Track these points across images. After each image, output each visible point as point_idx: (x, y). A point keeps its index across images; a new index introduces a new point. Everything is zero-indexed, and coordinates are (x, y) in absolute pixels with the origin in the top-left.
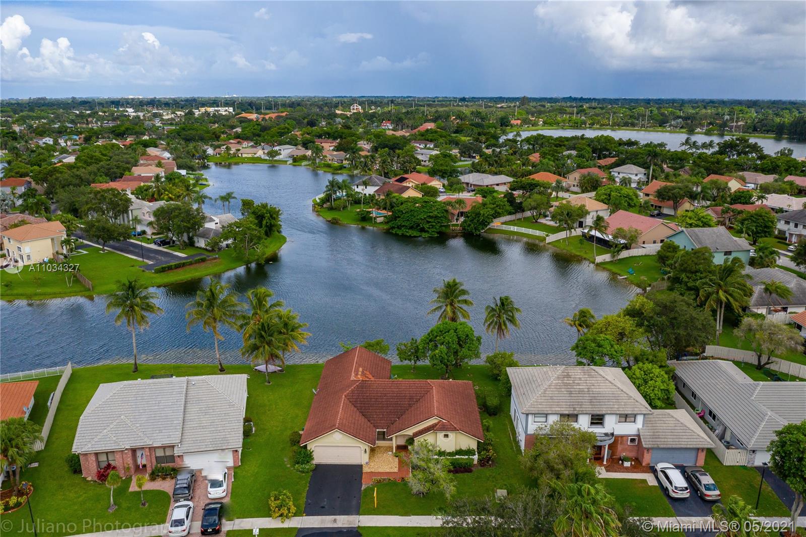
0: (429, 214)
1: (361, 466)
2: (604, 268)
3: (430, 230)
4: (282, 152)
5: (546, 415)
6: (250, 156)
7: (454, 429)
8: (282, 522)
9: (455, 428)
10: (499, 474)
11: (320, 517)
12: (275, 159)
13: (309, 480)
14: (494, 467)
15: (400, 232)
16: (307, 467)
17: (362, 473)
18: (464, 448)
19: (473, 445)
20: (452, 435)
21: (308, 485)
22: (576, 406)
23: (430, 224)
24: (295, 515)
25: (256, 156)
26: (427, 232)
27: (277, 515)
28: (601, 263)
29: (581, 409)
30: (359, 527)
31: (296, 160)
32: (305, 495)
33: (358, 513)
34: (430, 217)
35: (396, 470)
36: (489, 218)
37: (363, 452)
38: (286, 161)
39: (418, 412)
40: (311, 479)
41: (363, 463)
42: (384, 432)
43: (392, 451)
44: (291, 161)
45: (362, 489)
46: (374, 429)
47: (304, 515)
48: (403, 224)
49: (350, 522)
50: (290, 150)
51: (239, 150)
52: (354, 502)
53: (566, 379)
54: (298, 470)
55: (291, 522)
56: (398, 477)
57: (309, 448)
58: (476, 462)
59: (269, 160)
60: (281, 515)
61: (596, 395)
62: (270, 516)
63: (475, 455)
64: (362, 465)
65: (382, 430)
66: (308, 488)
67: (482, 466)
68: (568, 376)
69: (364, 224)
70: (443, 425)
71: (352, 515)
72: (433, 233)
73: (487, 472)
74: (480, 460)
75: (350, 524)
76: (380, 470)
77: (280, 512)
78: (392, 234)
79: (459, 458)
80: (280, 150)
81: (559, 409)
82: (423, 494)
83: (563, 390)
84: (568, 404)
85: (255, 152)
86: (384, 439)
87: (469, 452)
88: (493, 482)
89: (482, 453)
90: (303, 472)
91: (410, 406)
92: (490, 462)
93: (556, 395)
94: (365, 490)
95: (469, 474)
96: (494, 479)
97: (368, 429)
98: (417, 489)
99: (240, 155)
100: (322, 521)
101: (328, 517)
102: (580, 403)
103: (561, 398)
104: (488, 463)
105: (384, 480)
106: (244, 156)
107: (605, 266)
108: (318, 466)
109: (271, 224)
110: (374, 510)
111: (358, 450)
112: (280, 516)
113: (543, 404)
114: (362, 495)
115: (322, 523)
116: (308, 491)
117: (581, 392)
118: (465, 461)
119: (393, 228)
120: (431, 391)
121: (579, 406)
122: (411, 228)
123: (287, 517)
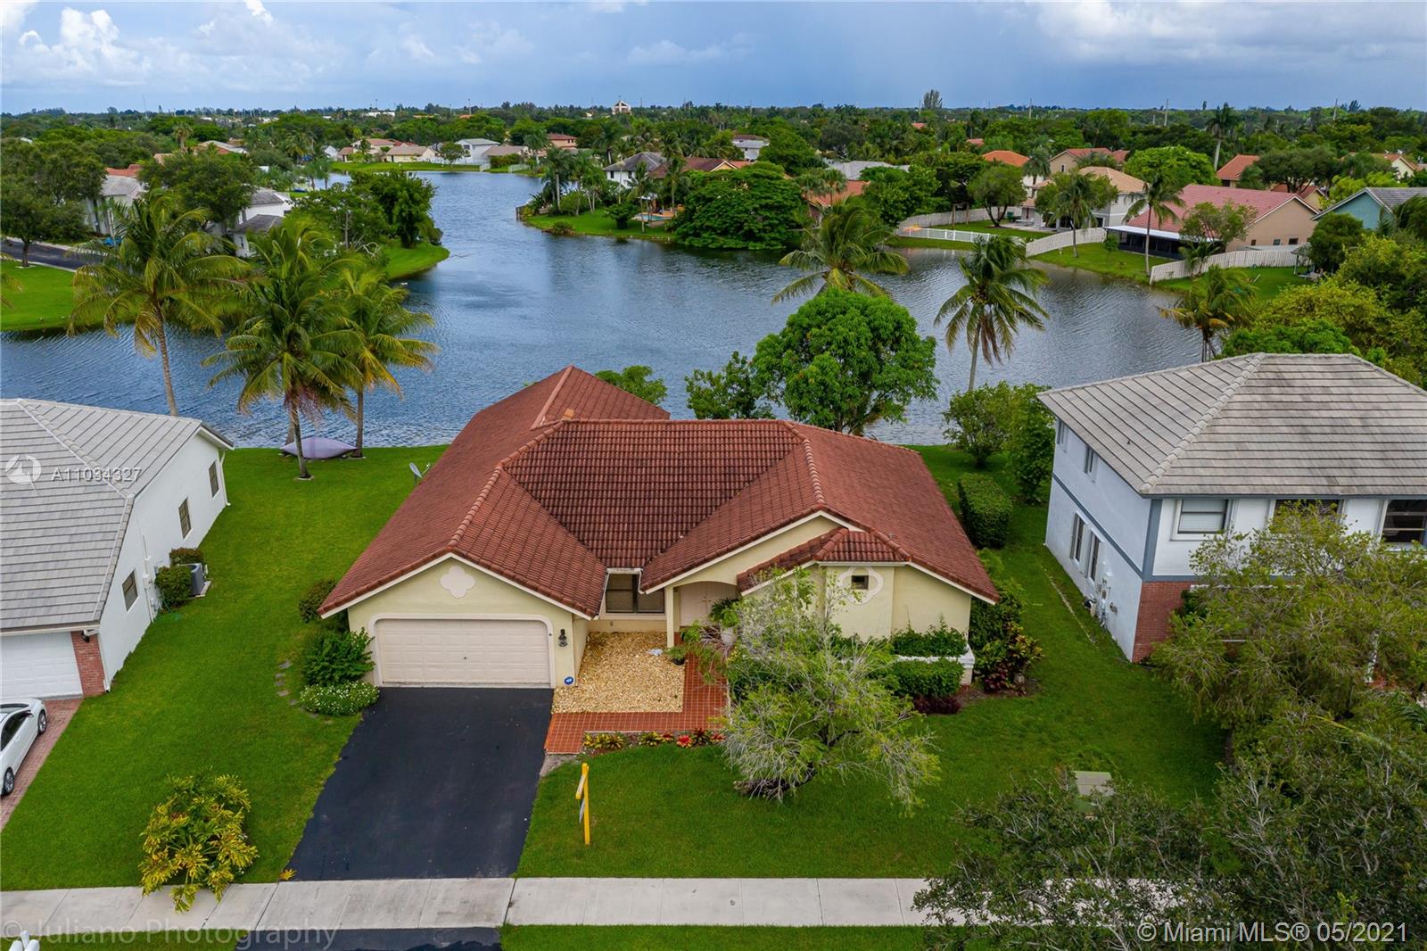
0: (764, 202)
1: (546, 695)
2: (1172, 290)
3: (766, 236)
4: (471, 151)
5: (1225, 503)
6: (409, 160)
7: (890, 556)
8: (181, 906)
9: (895, 550)
10: (1060, 718)
11: (349, 886)
12: (457, 162)
13: (345, 740)
14: (1036, 695)
15: (697, 243)
16: (342, 693)
17: (549, 717)
18: (922, 629)
19: (956, 617)
20: (881, 580)
21: (337, 758)
22: (1336, 472)
23: (766, 222)
24: (243, 876)
25: (419, 160)
26: (761, 240)
27: (161, 876)
28: (1163, 282)
29: (1356, 481)
30: (507, 928)
31: (497, 164)
32: (313, 794)
33: (512, 867)
34: (766, 207)
35: (675, 706)
36: (896, 208)
37: (554, 640)
38: (478, 167)
39: (756, 508)
40: (351, 739)
41: (556, 682)
42: (635, 577)
43: (664, 647)
44: (487, 166)
45: (543, 772)
46: (599, 566)
47: (289, 874)
48: (708, 223)
49: (471, 909)
50: (486, 149)
51: (387, 150)
52: (504, 823)
53: (1274, 390)
54: (309, 707)
55: (222, 907)
56: (682, 730)
57: (355, 627)
58: (966, 679)
59: (445, 165)
60: (179, 877)
61: (1398, 438)
62: (134, 879)
63: (962, 652)
64: (551, 691)
65: (629, 571)
66: (332, 770)
67: (988, 691)
68: (1282, 382)
69: (623, 234)
70: (849, 540)
71: (486, 876)
72: (773, 242)
73: (1012, 710)
74: (981, 672)
75: (470, 916)
76: (617, 707)
77: (174, 867)
78: (683, 247)
79: (908, 664)
80: (468, 147)
81: (1276, 481)
82: (786, 787)
83: (1274, 422)
84: (1305, 464)
85: (417, 153)
86: (636, 606)
87: (942, 643)
88: (1043, 744)
89: (988, 647)
90: (326, 713)
91: (727, 495)
92: (1021, 679)
93: (1255, 438)
94: (551, 775)
95: (948, 717)
96: (1044, 735)
97: (576, 565)
98: (763, 765)
99: (389, 159)
100: (355, 905)
101: (382, 883)
102: (1347, 463)
103: (1273, 447)
104: (1012, 680)
105: (630, 739)
106: (397, 160)
107: (1174, 286)
108: (384, 693)
109: (410, 214)
110: (580, 855)
111: (535, 634)
112: (170, 882)
113: (1214, 463)
114: (540, 793)
115: (351, 910)
116: (329, 780)
117: (1337, 427)
118: (929, 673)
119: (685, 236)
120: (798, 450)
121: (1347, 472)
122: (725, 233)
123: (204, 883)
